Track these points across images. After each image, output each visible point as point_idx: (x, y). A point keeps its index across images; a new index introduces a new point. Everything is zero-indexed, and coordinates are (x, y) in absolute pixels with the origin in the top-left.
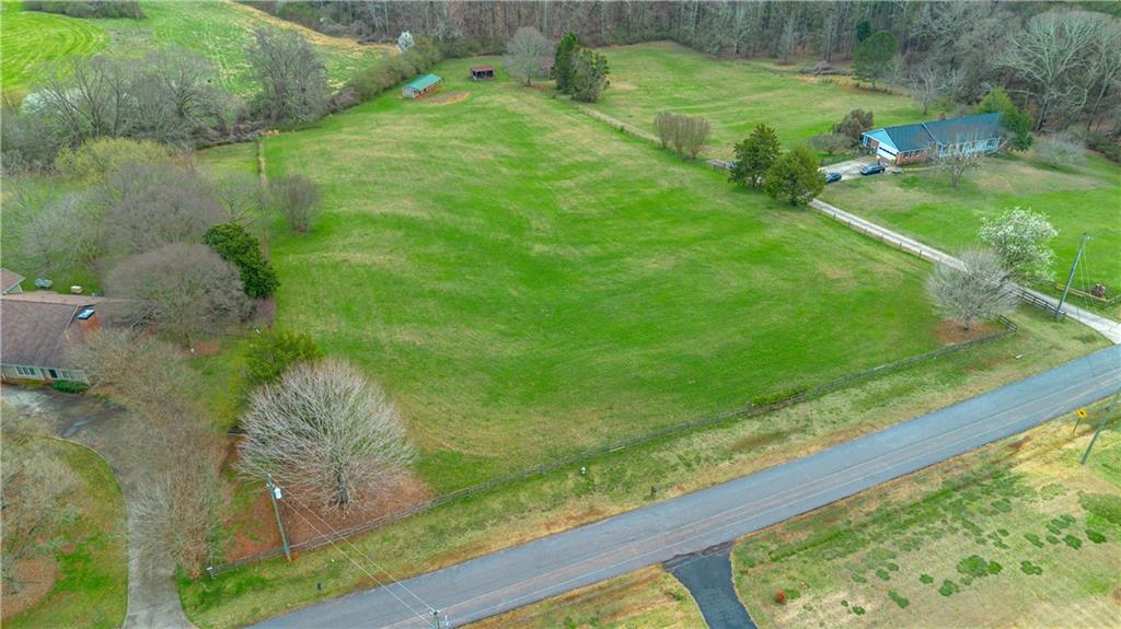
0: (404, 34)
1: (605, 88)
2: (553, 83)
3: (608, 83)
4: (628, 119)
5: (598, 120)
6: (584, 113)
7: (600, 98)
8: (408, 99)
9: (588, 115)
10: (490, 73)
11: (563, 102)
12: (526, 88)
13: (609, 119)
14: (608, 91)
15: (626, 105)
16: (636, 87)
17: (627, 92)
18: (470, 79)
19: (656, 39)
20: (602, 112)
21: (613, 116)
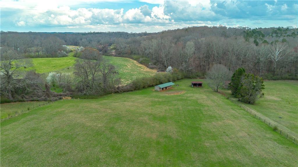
0: (169, 67)
1: (261, 97)
2: (230, 92)
3: (263, 94)
4: (278, 119)
5: (255, 117)
6: (244, 110)
7: (256, 102)
8: (156, 91)
9: (247, 111)
10: (200, 85)
11: (232, 101)
12: (215, 93)
13: (263, 117)
14: (262, 99)
15: (275, 109)
16: (280, 99)
17: (275, 101)
18: (191, 86)
19: (289, 79)
20: (258, 111)
21: (266, 115)
